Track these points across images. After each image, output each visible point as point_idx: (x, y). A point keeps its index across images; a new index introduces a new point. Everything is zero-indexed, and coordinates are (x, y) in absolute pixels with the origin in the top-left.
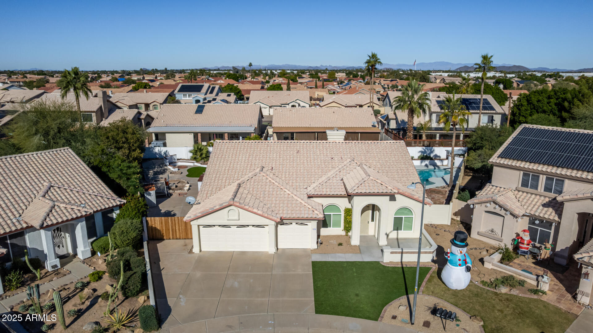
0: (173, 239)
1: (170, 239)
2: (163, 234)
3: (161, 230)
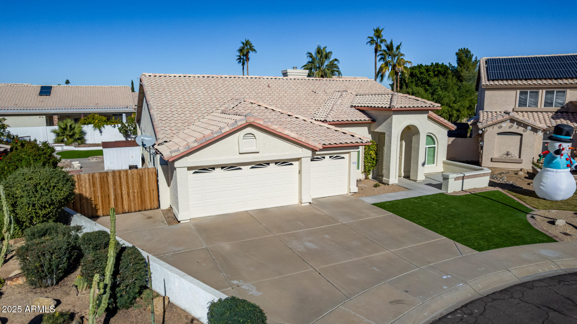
0: (116, 213)
2: (95, 207)
3: (93, 199)
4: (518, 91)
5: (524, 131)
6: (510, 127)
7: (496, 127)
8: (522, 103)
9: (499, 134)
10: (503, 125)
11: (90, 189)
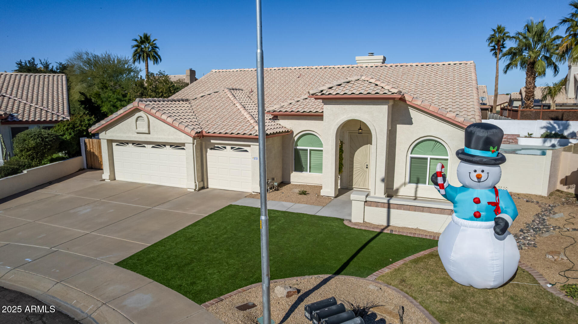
2: (101, 162)
3: (99, 157)
11: (98, 150)
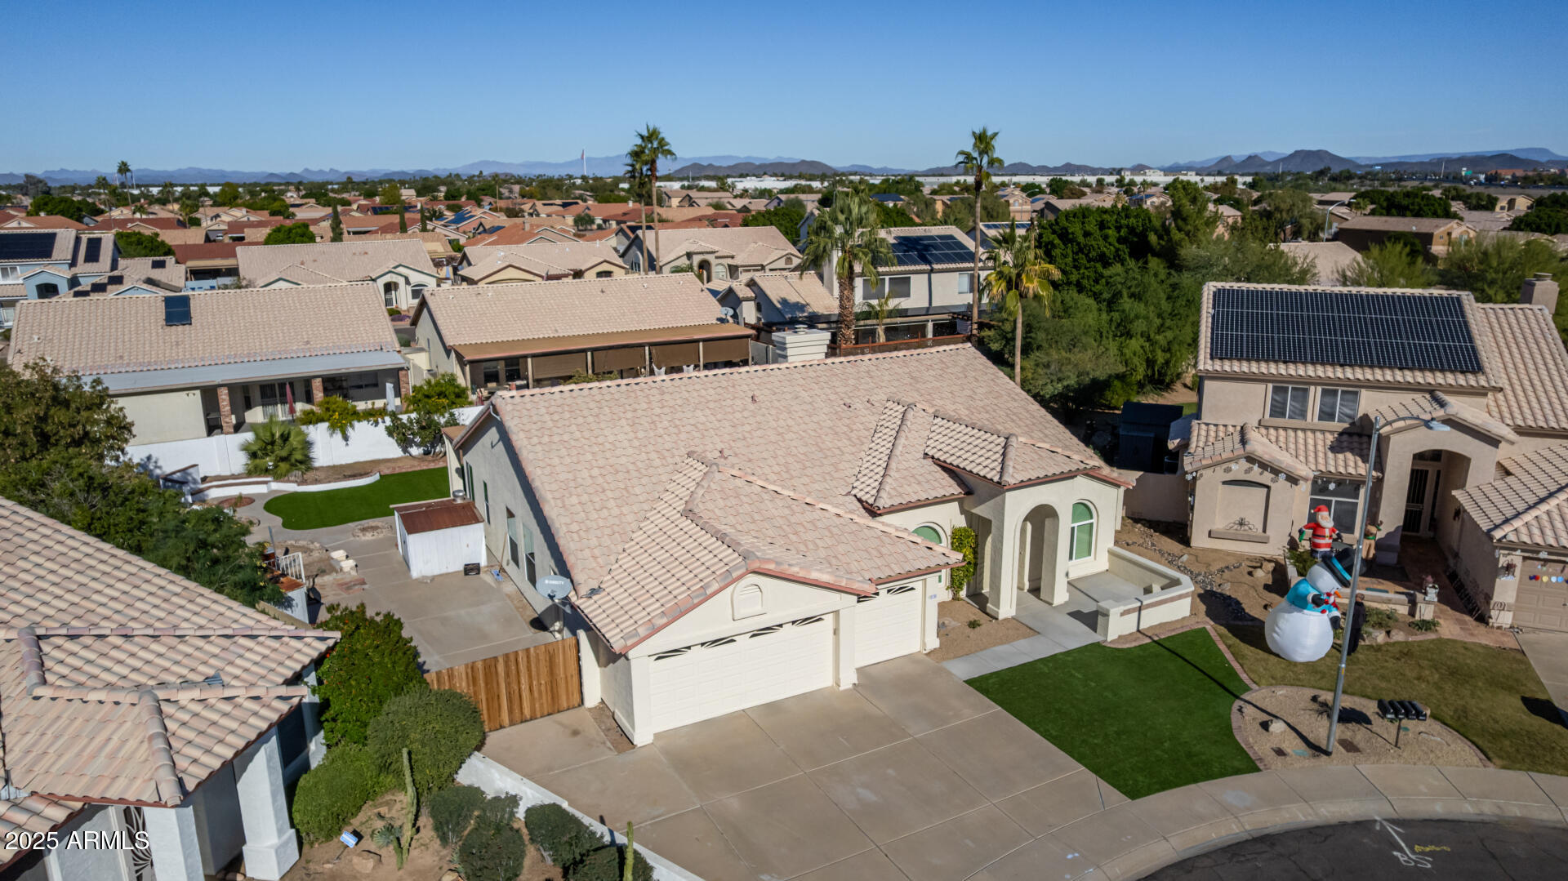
0: (512, 723)
1: (502, 727)
4: (1270, 386)
5: (1273, 480)
6: (1248, 471)
7: (1220, 470)
8: (1278, 410)
9: (1225, 483)
10: (1234, 466)
11: (468, 689)
